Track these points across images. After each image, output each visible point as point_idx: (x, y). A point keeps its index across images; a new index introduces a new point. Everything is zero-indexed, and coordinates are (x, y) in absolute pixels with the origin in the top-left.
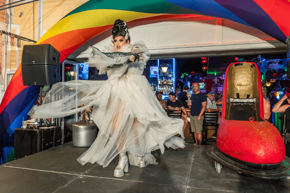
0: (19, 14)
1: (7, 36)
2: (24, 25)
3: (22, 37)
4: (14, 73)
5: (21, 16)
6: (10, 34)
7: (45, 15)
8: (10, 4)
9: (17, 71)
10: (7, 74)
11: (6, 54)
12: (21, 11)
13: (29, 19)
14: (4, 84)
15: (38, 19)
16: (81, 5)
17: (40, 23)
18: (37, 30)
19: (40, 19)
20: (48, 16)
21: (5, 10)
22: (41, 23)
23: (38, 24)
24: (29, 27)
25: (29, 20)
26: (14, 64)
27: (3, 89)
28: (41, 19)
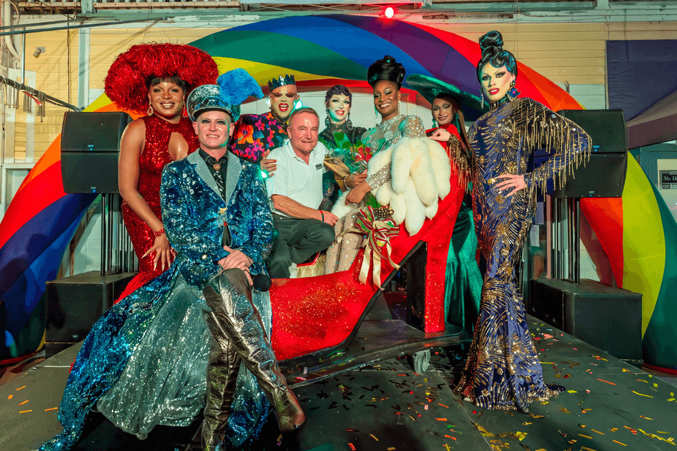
0: (34, 51)
1: (16, 89)
2: (46, 74)
3: (48, 97)
5: (39, 54)
6: (23, 87)
7: (94, 58)
8: (12, 27)
9: (38, 163)
10: (7, 169)
11: (4, 129)
12: (39, 46)
13: (58, 61)
15: (79, 65)
17: (82, 73)
18: (75, 85)
19: (82, 65)
20: (100, 61)
21: (2, 37)
22: (86, 74)
23: (78, 74)
24: (59, 78)
25: (58, 65)
26: (24, 149)
28: (86, 66)
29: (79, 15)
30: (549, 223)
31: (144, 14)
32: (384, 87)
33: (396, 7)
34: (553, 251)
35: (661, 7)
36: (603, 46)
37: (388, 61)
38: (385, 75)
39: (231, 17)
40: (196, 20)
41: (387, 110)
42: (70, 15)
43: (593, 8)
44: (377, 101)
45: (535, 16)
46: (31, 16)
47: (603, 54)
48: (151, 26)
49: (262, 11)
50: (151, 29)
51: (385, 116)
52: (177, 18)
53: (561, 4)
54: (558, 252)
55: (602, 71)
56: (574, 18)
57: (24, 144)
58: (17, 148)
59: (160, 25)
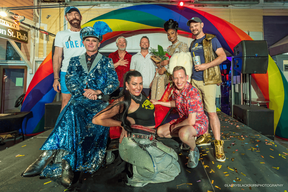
0: (47, 16)
1: (36, 30)
2: (51, 25)
3: (50, 33)
4: (43, 60)
5: (48, 18)
6: (40, 29)
9: (45, 59)
10: (35, 61)
11: (34, 46)
12: (48, 15)
13: (56, 20)
14: (32, 68)
15: (64, 22)
16: (99, 16)
21: (34, 9)
22: (67, 25)
23: (64, 25)
24: (56, 27)
25: (56, 22)
26: (42, 53)
27: (31, 73)
29: (64, 3)
30: (242, 83)
31: (89, 3)
32: (171, 31)
33: (184, 2)
34: (243, 94)
35: (283, 4)
36: (262, 18)
37: (171, 21)
38: (170, 27)
39: (122, 5)
40: (109, 5)
41: (173, 40)
42: (61, 3)
43: (258, 4)
44: (169, 37)
45: (236, 6)
46: (45, 3)
47: (262, 21)
48: (91, 8)
49: (134, 2)
50: (92, 9)
51: (173, 42)
52: (101, 5)
53: (246, 2)
54: (245, 94)
55: (262, 27)
56: (251, 7)
57: (42, 51)
58: (40, 53)
59: (95, 7)
